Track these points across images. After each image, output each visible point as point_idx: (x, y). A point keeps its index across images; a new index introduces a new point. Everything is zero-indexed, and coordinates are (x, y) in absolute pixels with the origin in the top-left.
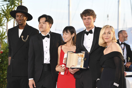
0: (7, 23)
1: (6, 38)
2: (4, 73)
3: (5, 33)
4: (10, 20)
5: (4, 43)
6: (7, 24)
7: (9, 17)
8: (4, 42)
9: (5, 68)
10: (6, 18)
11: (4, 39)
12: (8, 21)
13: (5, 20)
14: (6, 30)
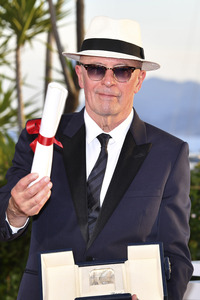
0: (17, 49)
1: (13, 119)
2: (8, 280)
3: (8, 96)
4: (29, 38)
5: (5, 141)
6: (17, 57)
7: (23, 25)
8: (7, 136)
9: (10, 255)
10: (13, 27)
11: (7, 126)
12: (23, 43)
13: (9, 37)
14: (14, 84)
